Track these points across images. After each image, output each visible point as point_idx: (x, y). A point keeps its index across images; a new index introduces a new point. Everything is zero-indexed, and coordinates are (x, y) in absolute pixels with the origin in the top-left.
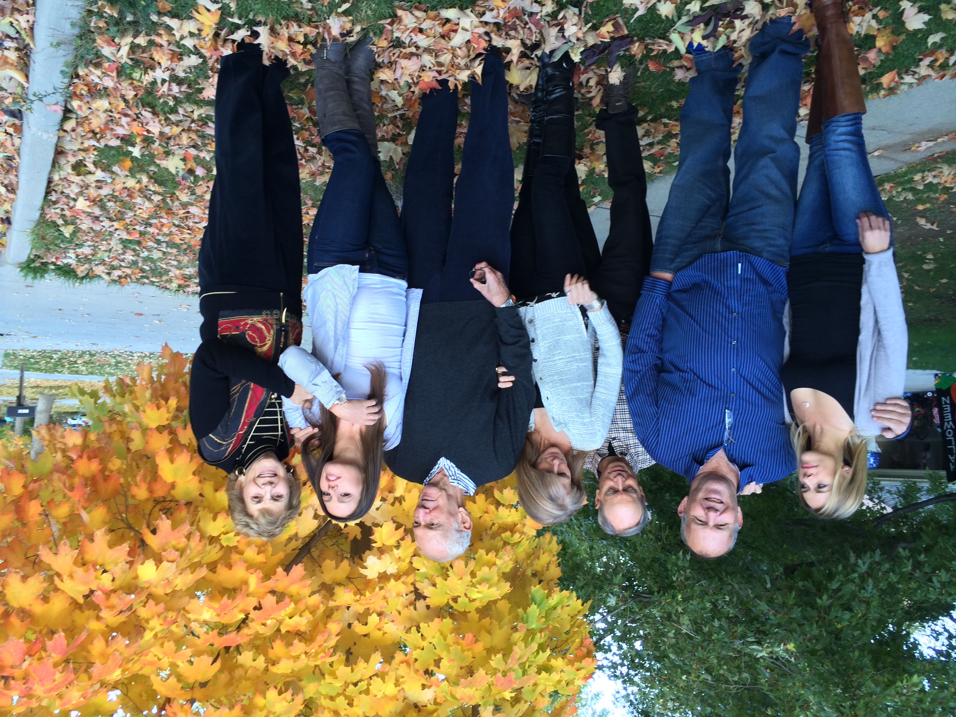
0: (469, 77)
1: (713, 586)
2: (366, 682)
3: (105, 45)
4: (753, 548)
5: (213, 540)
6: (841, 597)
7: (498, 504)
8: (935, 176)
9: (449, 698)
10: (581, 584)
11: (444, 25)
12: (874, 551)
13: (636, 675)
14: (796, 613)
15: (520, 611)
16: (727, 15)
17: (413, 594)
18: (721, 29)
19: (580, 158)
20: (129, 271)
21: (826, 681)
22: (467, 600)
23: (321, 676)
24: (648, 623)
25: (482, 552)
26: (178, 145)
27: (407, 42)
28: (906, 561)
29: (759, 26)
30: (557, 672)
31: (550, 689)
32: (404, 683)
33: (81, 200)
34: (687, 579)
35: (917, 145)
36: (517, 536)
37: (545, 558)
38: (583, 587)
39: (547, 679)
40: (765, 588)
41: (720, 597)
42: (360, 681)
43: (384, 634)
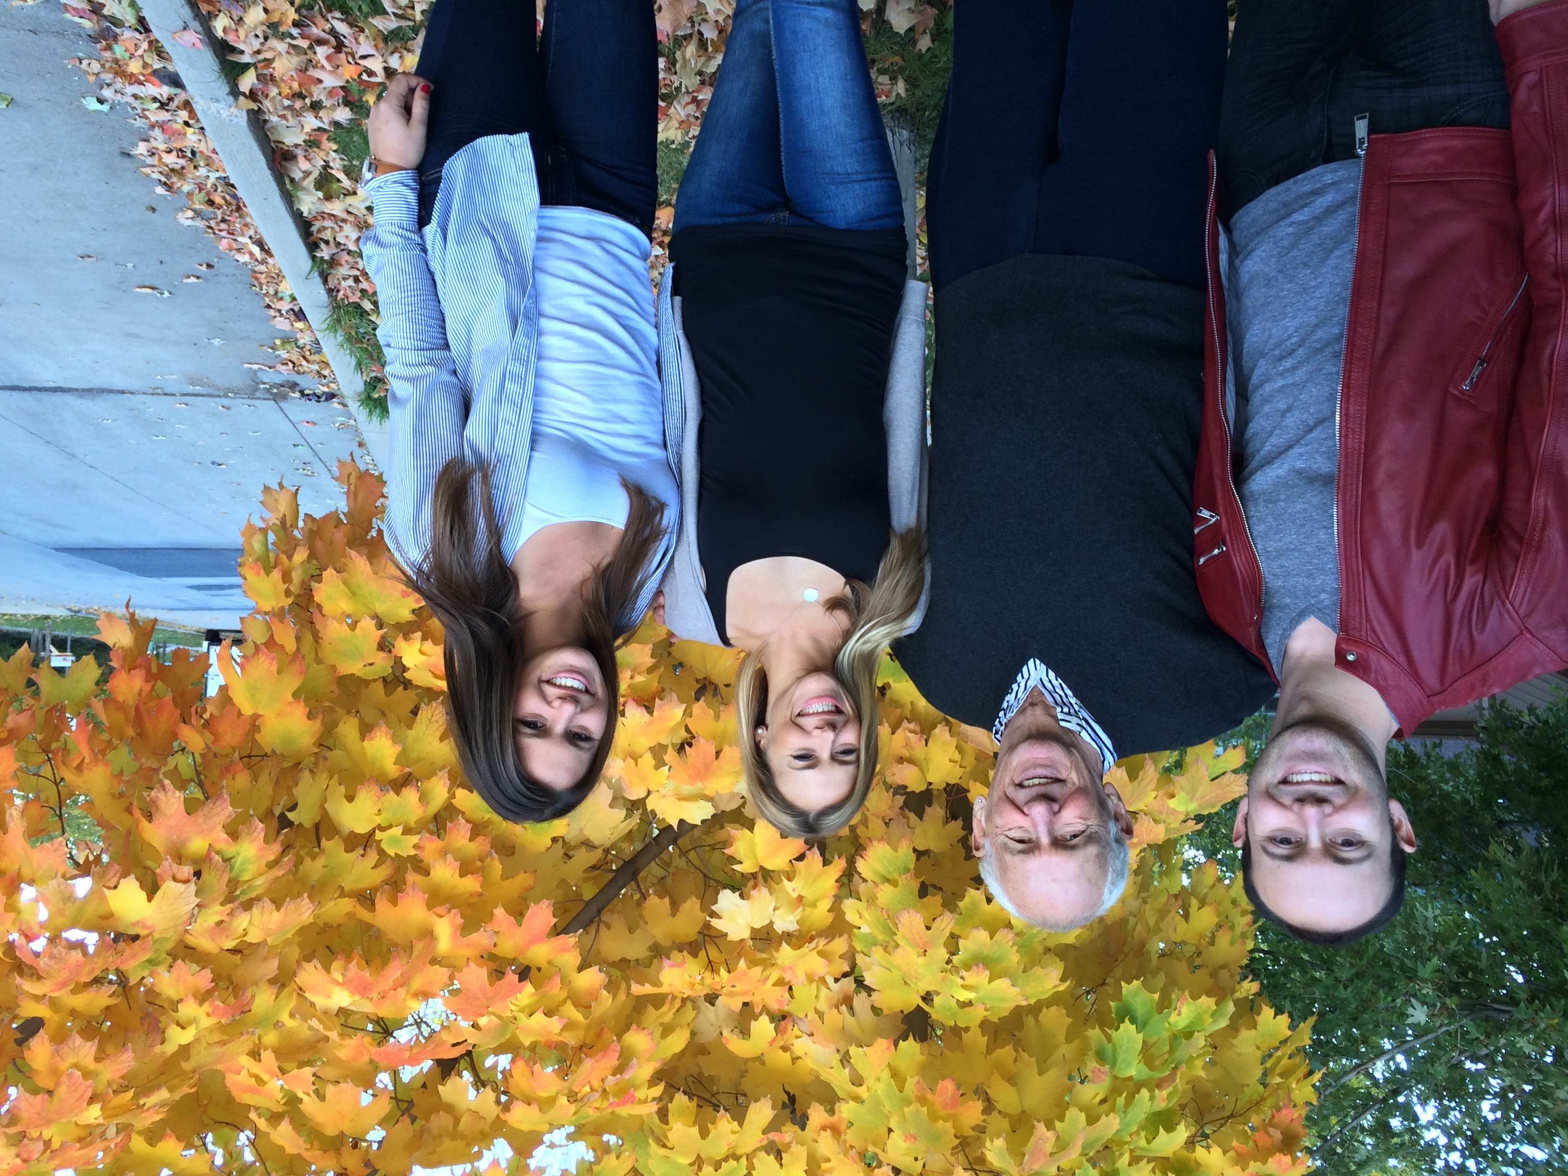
5: (364, 842)
15: (1096, 1034)
17: (851, 979)
22: (952, 1001)
43: (795, 1059)
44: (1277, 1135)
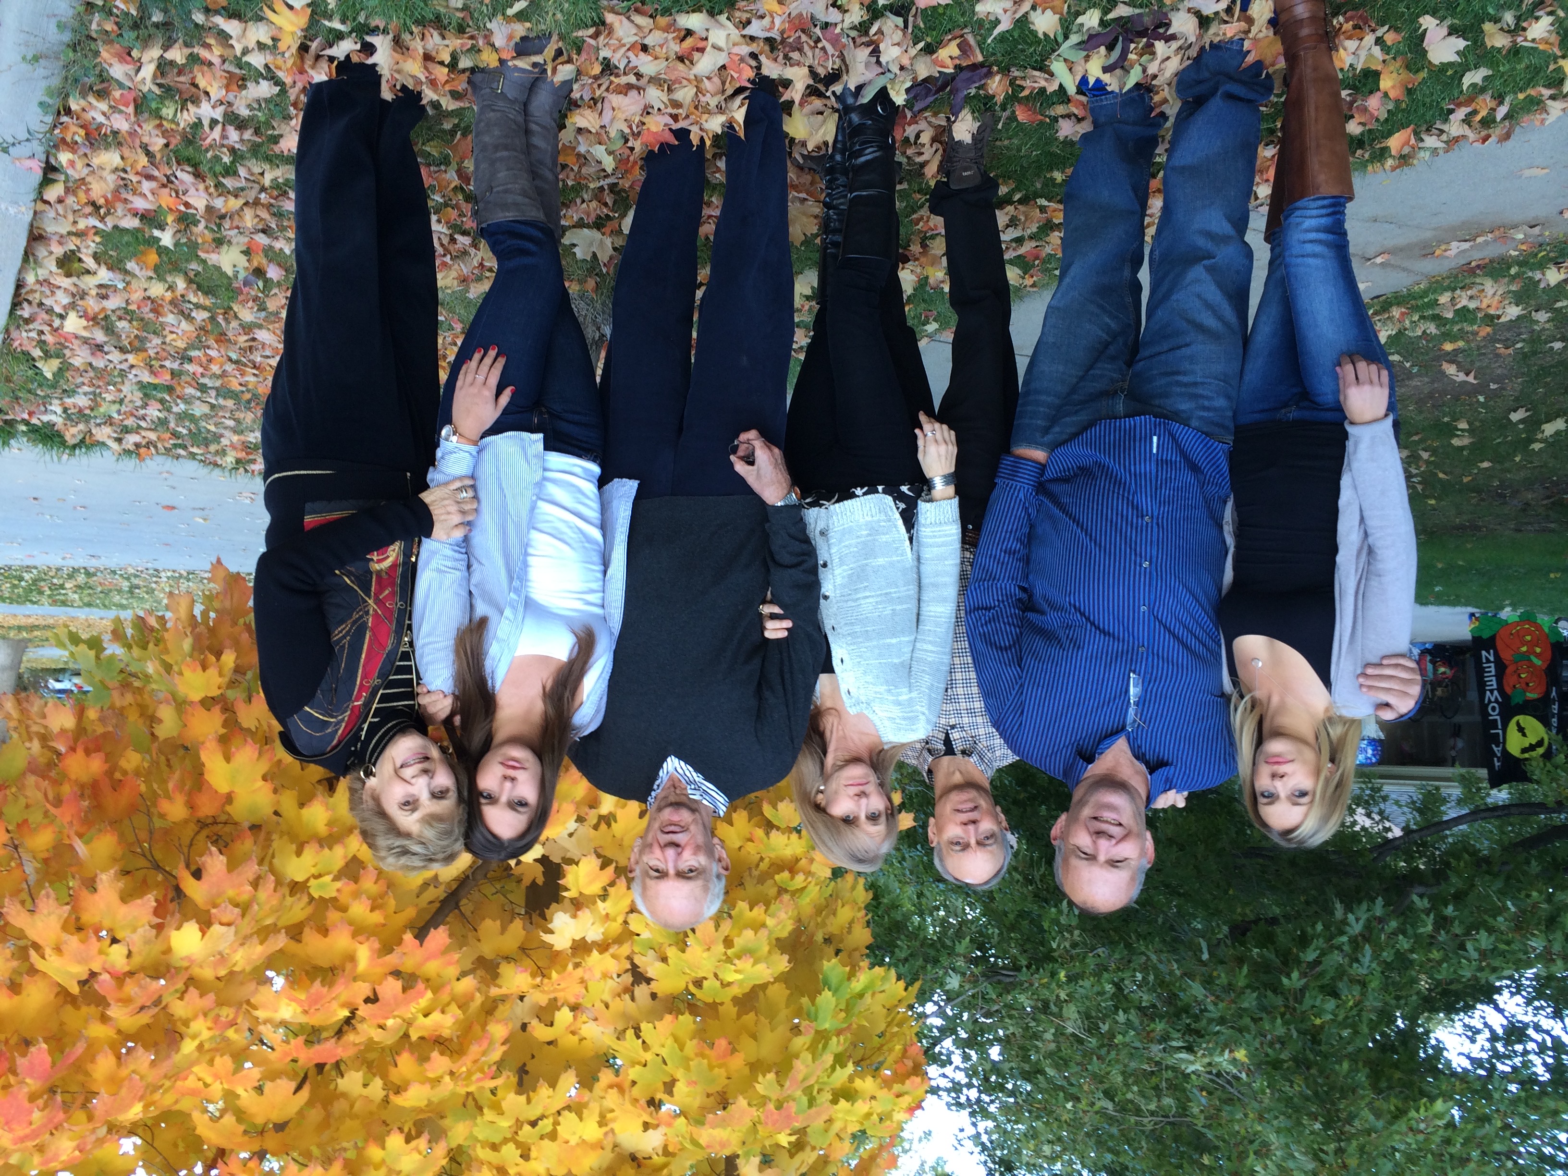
0: (723, 126)
1: (1117, 956)
2: (551, 1120)
3: (114, 61)
4: (1180, 895)
5: (296, 888)
6: (1321, 975)
7: (769, 826)
8: (1471, 298)
9: (688, 1145)
10: (903, 955)
11: (683, 40)
12: (1373, 900)
13: (992, 1102)
14: (1249, 1001)
15: (805, 1000)
16: (1142, 34)
17: (629, 974)
18: (1132, 57)
19: (906, 260)
20: (153, 436)
21: (1297, 1110)
22: (718, 983)
23: (476, 1111)
24: (1011, 1017)
25: (742, 906)
26: (238, 228)
27: (622, 67)
28: (1424, 916)
29: (1193, 52)
30: (864, 1101)
31: (854, 1128)
32: (614, 1120)
33: (72, 317)
34: (1074, 945)
35: (1443, 247)
36: (800, 878)
37: (845, 914)
38: (906, 960)
39: (848, 1112)
40: (1201, 961)
41: (1127, 974)
42: (542, 1117)
43: (582, 1039)
44: (909, 1063)
